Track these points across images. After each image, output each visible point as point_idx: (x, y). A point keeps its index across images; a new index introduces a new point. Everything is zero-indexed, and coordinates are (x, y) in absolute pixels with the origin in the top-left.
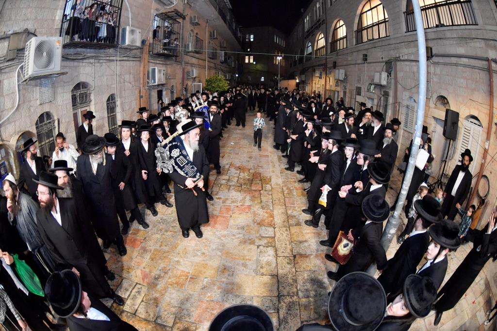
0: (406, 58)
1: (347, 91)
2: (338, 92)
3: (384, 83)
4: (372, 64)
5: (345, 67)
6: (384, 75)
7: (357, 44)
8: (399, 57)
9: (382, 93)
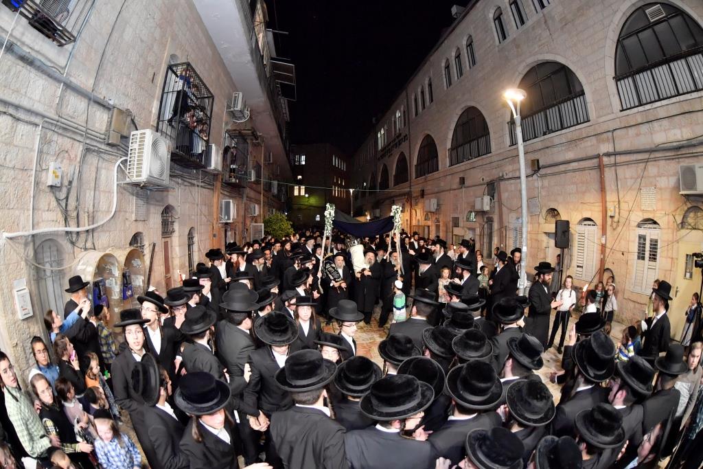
0: (510, 175)
1: (441, 224)
2: (429, 227)
3: (487, 208)
4: (470, 188)
5: (438, 194)
6: (487, 199)
7: (451, 165)
8: (503, 176)
9: (485, 220)
